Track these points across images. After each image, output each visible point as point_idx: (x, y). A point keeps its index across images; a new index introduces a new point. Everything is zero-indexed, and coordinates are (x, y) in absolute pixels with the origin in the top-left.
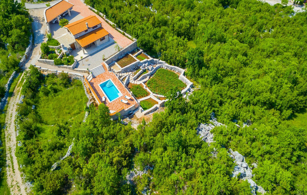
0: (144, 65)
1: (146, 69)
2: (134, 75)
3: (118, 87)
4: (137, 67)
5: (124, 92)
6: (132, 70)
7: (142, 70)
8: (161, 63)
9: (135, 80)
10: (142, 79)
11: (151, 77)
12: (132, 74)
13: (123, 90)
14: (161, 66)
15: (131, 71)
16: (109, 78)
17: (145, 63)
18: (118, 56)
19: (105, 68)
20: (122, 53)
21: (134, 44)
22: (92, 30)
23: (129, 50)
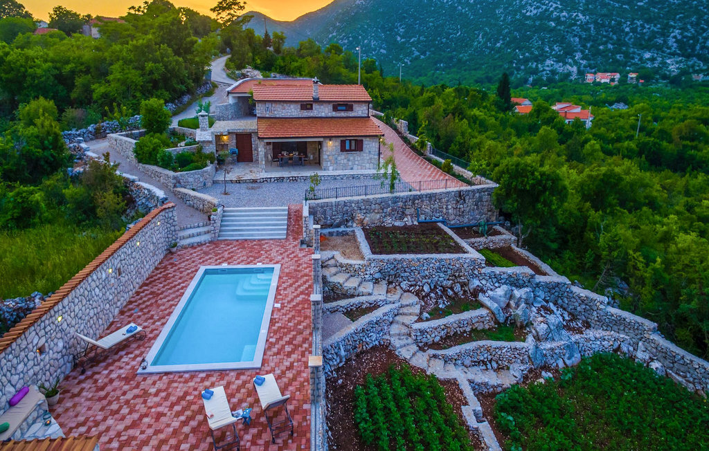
0: (502, 289)
5: (289, 348)
6: (426, 289)
7: (481, 312)
9: (421, 345)
12: (416, 309)
13: (293, 339)
14: (624, 347)
15: (417, 293)
18: (385, 210)
19: (298, 225)
20: (405, 206)
21: (477, 195)
22: (330, 115)
23: (444, 210)
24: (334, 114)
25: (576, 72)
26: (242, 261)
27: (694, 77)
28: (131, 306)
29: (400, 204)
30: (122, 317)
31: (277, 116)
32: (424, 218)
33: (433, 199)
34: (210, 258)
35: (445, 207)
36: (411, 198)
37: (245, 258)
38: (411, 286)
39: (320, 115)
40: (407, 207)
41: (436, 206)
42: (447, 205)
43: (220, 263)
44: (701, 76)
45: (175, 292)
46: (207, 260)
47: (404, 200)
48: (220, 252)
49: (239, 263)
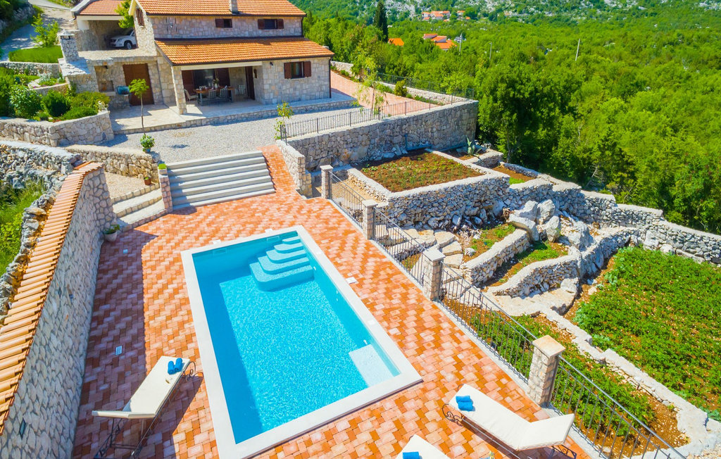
0: (529, 206)
1: (544, 237)
2: (474, 255)
3: (360, 284)
4: (484, 214)
5: (428, 337)
6: (458, 221)
7: (519, 234)
8: (627, 218)
9: (482, 284)
10: (527, 291)
11: (592, 290)
12: (456, 246)
13: (419, 321)
14: (634, 239)
15: (448, 228)
16: (292, 224)
17: (538, 195)
18: (373, 141)
19: (283, 172)
20: (393, 133)
21: (459, 113)
22: (255, 34)
23: (430, 134)
24: (261, 33)
25: (414, 11)
26: (239, 232)
27: (506, 13)
28: (102, 346)
29: (388, 131)
30: (99, 369)
31: (184, 37)
32: (411, 145)
33: (420, 121)
34: (185, 238)
35: (430, 130)
36: (399, 123)
37: (239, 227)
38: (440, 221)
39: (242, 35)
40: (395, 134)
41: (423, 130)
42: (432, 128)
43: (206, 242)
44: (511, 12)
45: (167, 301)
46: (181, 241)
47: (392, 126)
48: (193, 225)
49: (237, 236)
